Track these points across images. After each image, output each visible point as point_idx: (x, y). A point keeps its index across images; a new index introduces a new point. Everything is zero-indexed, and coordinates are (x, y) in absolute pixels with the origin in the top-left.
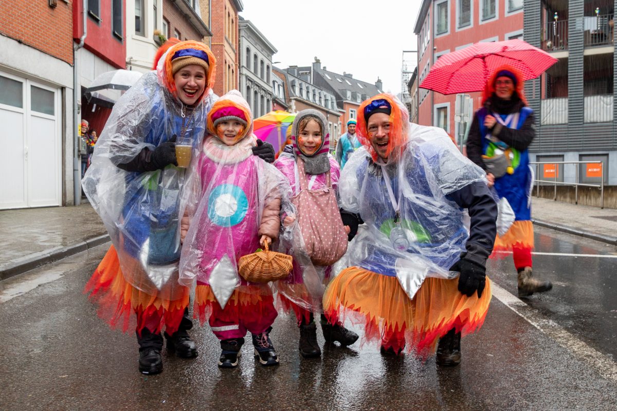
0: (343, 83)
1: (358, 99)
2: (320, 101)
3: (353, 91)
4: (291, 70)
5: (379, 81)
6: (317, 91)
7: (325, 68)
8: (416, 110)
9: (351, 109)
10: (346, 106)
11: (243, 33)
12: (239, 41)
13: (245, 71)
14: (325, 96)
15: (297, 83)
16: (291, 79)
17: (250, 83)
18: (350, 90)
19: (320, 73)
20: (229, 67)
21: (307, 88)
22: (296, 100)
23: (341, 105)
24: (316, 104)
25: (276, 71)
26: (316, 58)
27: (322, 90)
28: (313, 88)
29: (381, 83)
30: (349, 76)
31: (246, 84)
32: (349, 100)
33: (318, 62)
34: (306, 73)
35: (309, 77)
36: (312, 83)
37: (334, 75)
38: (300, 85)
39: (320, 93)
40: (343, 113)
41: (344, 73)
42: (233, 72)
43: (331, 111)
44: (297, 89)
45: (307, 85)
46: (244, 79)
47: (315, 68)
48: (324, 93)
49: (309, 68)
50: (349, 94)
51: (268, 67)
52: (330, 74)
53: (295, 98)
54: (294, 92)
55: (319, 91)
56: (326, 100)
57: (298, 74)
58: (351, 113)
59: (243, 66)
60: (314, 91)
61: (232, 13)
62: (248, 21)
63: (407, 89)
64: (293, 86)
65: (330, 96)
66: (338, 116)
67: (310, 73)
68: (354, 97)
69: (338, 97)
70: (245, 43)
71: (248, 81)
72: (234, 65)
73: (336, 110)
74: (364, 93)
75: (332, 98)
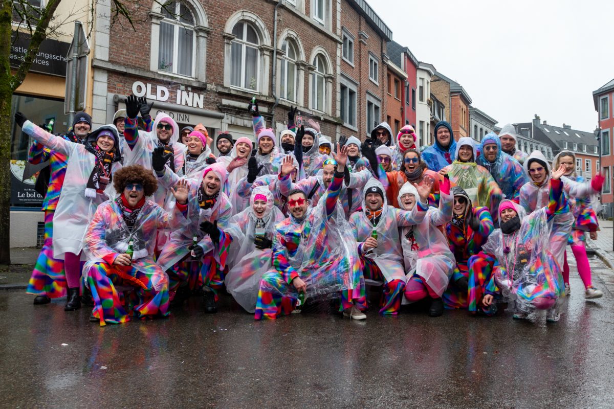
0: (562, 134)
1: (574, 148)
3: (571, 141)
6: (534, 145)
7: (545, 122)
11: (472, 117)
12: (469, 122)
18: (567, 141)
19: (540, 128)
26: (536, 115)
27: (539, 144)
30: (568, 128)
33: (537, 118)
35: (529, 133)
36: (532, 137)
37: (552, 128)
39: (536, 146)
41: (564, 124)
47: (535, 124)
48: (541, 146)
49: (529, 125)
50: (566, 144)
52: (550, 127)
60: (531, 145)
61: (464, 107)
62: (475, 109)
65: (546, 148)
67: (530, 129)
68: (571, 147)
69: (554, 147)
70: (473, 123)
74: (582, 142)
75: (548, 150)
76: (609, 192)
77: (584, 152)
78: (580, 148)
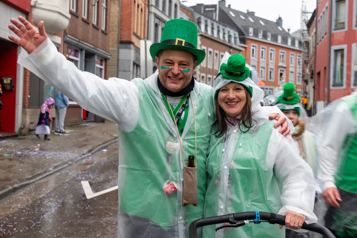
0: (247, 20)
1: (259, 35)
2: (224, 37)
3: (256, 27)
4: (198, 8)
5: (280, 19)
6: (221, 27)
7: (229, 6)
8: (314, 49)
9: (252, 44)
10: (248, 42)
13: (153, 10)
14: (229, 32)
15: (203, 19)
16: (197, 16)
17: (158, 20)
18: (252, 27)
19: (225, 10)
20: (138, 6)
21: (212, 24)
22: (201, 35)
23: (243, 40)
24: (220, 40)
25: (183, 8)
27: (226, 27)
28: (218, 25)
29: (282, 20)
30: (252, 14)
31: (154, 22)
32: (251, 35)
34: (212, 11)
35: (214, 15)
36: (217, 20)
37: (237, 13)
38: (206, 21)
39: (224, 30)
40: (245, 48)
41: (248, 10)
42: (142, 10)
43: (234, 46)
44: (203, 26)
45: (212, 22)
46: (152, 17)
47: (221, 6)
48: (227, 29)
49: (214, 6)
50: (251, 30)
51: (176, 6)
52: (234, 11)
53: (201, 33)
54: (200, 28)
55: (224, 27)
56: (230, 36)
57: (205, 11)
58: (252, 48)
59: (152, 5)
60: (218, 27)
63: (305, 28)
64: (199, 23)
65: (233, 33)
66: (240, 51)
67: (216, 10)
68: (256, 34)
69: (241, 33)
71: (156, 19)
72: (143, 4)
73: (238, 45)
74: (265, 30)
75: (235, 34)
76: (342, 85)
77: (269, 41)
78: (265, 36)
